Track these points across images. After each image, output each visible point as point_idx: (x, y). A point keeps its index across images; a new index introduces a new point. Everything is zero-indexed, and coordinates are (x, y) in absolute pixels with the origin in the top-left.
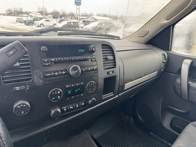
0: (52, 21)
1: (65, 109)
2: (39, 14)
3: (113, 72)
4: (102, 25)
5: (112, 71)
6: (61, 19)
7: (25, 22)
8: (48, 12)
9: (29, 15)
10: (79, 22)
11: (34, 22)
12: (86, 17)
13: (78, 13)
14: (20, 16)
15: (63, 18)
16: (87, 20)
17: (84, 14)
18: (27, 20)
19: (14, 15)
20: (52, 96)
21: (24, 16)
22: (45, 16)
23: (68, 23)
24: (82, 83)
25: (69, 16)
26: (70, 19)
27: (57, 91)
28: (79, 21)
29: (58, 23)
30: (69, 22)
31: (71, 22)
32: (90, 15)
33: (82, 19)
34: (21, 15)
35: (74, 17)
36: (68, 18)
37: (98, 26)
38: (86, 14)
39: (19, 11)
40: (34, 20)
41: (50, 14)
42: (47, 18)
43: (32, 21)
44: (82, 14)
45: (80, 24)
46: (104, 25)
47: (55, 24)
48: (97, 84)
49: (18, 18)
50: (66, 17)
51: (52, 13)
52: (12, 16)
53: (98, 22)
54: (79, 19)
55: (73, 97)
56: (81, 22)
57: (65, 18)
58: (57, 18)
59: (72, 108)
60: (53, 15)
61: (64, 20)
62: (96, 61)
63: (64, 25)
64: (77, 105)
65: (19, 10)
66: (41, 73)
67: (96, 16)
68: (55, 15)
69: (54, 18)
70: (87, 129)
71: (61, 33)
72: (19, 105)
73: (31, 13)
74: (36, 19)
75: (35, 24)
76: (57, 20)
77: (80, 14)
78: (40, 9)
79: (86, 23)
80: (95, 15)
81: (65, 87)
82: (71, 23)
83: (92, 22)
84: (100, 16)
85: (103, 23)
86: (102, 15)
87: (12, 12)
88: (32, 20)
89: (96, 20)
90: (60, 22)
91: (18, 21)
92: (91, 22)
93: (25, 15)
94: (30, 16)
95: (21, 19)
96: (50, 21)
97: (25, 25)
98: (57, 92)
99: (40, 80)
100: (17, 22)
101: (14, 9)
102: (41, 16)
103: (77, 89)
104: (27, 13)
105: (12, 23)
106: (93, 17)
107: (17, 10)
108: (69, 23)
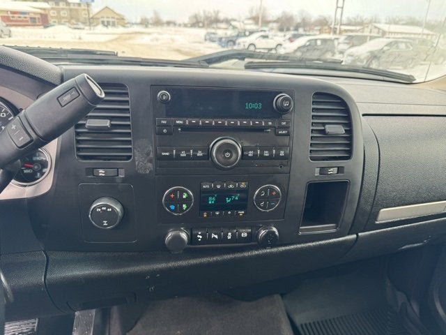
0: (275, 38)
1: (198, 236)
2: (251, 22)
3: (340, 170)
4: (398, 47)
5: (338, 167)
6: (296, 32)
7: (220, 39)
8: (270, 18)
9: (231, 25)
10: (337, 39)
11: (236, 40)
12: (358, 28)
13: (338, 16)
14: (214, 28)
15: (301, 31)
16: (359, 34)
17: (353, 20)
18: (224, 36)
19: (203, 27)
20: (169, 201)
21: (220, 28)
22: (261, 26)
23: (309, 41)
24: (243, 185)
25: (317, 26)
26: (318, 33)
27: (182, 192)
28: (337, 36)
29: (287, 41)
30: (312, 40)
31: (316, 40)
32: (371, 22)
33: (346, 31)
34: (214, 26)
35: (326, 27)
36: (313, 29)
37: (385, 48)
38: (359, 20)
39: (213, 19)
40: (238, 36)
41: (274, 22)
42: (265, 31)
43: (234, 39)
44: (348, 18)
45: (339, 43)
46: (402, 46)
47: (280, 45)
48: (286, 193)
49: (208, 33)
50: (308, 29)
51: (279, 18)
52: (199, 27)
53: (389, 38)
54: (338, 32)
55: (217, 213)
56: (342, 38)
57: (305, 30)
58: (288, 30)
59: (216, 237)
60: (279, 24)
61: (302, 35)
62: (288, 135)
63: (299, 48)
64: (230, 234)
65: (213, 14)
66: (151, 149)
67: (386, 23)
68: (285, 24)
69: (281, 30)
70: (282, 295)
71: (252, 62)
72: (100, 207)
73: (235, 20)
74: (242, 34)
75: (239, 44)
76: (285, 36)
77: (345, 20)
78: (254, 11)
79: (354, 41)
80: (384, 21)
81: (201, 186)
82: (316, 42)
83: (372, 38)
84: (396, 23)
85: (402, 42)
86: (403, 20)
87: (199, 20)
88: (233, 37)
89: (384, 33)
90: (291, 40)
91: (208, 37)
92: (368, 38)
93: (223, 25)
94: (231, 27)
95: (214, 34)
96: (270, 37)
97: (220, 47)
98: (181, 195)
99: (148, 162)
100: (206, 40)
101: (204, 12)
102: (253, 27)
103: (230, 197)
104: (227, 21)
105: (196, 42)
106: (378, 25)
107: (210, 15)
108: (313, 42)
